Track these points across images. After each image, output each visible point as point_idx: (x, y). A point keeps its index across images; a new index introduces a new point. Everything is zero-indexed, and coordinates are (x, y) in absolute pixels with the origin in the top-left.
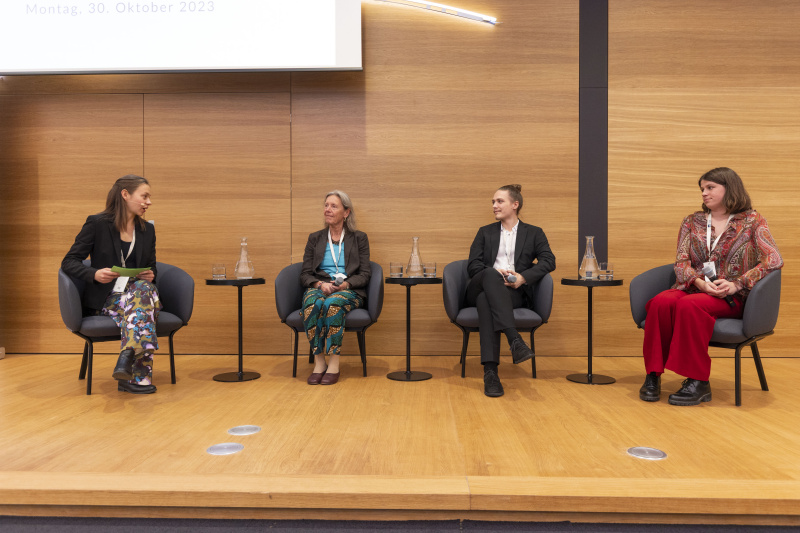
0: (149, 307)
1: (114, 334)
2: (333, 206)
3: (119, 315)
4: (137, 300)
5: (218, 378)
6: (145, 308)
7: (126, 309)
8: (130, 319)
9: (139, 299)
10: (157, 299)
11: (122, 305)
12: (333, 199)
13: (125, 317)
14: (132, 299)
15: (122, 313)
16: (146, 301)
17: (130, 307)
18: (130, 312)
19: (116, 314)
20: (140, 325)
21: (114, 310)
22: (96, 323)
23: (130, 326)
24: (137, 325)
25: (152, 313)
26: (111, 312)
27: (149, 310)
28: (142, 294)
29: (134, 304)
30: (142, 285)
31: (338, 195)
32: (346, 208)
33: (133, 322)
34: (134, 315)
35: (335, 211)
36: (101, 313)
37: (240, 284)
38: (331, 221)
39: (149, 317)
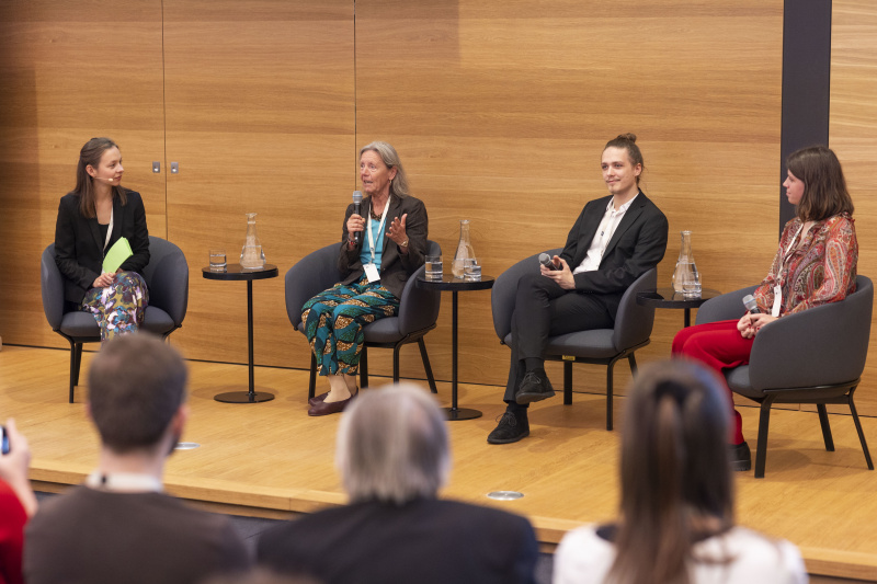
0: (131, 305)
1: (94, 335)
2: (371, 165)
3: (100, 313)
4: (119, 297)
5: (222, 398)
6: (127, 306)
7: (108, 306)
8: (110, 319)
9: (121, 296)
10: (140, 296)
11: (103, 301)
12: (370, 156)
13: (106, 316)
14: (113, 295)
15: (104, 311)
16: (128, 299)
17: (111, 304)
18: (111, 310)
19: (97, 311)
20: (121, 326)
21: (96, 307)
22: (76, 320)
23: (111, 326)
24: (117, 326)
25: (134, 313)
26: (93, 309)
27: (131, 309)
28: (124, 289)
29: (115, 301)
30: (125, 279)
31: (376, 150)
32: (389, 167)
33: (113, 322)
34: (114, 314)
35: (374, 173)
36: (83, 309)
37: (251, 277)
38: (371, 188)
39: (131, 317)
